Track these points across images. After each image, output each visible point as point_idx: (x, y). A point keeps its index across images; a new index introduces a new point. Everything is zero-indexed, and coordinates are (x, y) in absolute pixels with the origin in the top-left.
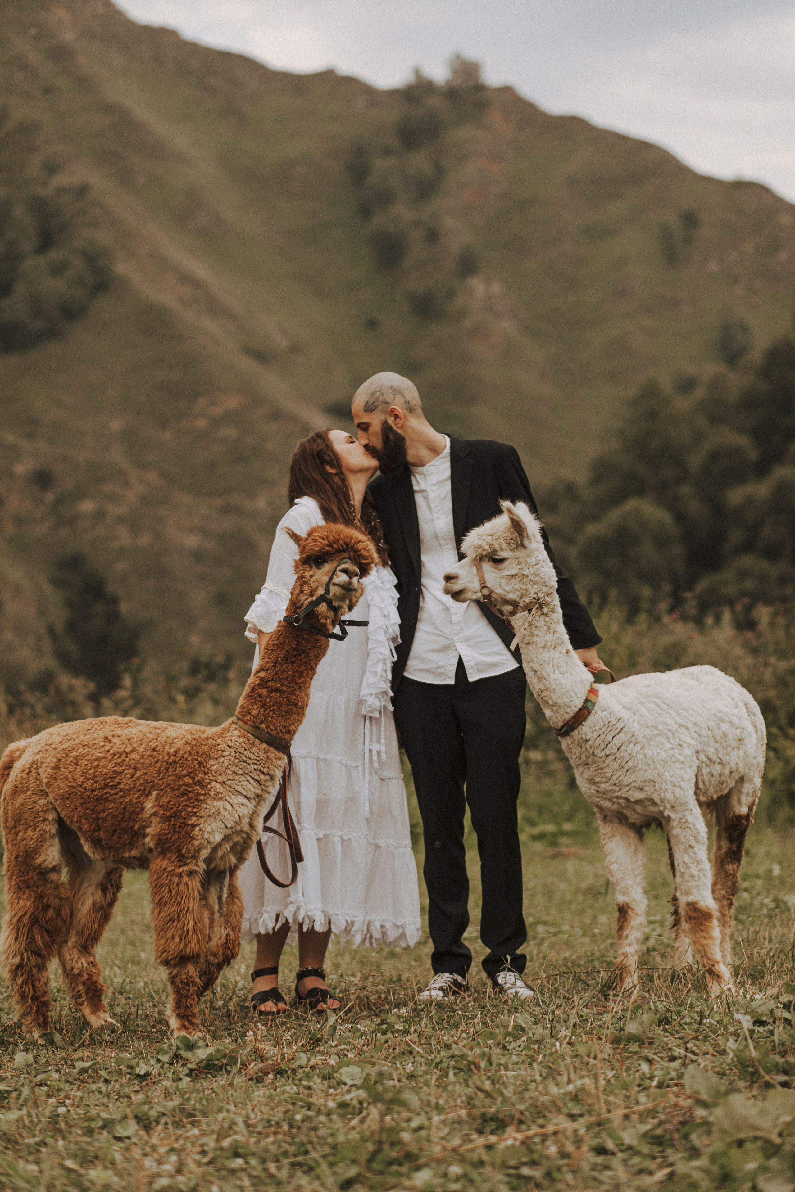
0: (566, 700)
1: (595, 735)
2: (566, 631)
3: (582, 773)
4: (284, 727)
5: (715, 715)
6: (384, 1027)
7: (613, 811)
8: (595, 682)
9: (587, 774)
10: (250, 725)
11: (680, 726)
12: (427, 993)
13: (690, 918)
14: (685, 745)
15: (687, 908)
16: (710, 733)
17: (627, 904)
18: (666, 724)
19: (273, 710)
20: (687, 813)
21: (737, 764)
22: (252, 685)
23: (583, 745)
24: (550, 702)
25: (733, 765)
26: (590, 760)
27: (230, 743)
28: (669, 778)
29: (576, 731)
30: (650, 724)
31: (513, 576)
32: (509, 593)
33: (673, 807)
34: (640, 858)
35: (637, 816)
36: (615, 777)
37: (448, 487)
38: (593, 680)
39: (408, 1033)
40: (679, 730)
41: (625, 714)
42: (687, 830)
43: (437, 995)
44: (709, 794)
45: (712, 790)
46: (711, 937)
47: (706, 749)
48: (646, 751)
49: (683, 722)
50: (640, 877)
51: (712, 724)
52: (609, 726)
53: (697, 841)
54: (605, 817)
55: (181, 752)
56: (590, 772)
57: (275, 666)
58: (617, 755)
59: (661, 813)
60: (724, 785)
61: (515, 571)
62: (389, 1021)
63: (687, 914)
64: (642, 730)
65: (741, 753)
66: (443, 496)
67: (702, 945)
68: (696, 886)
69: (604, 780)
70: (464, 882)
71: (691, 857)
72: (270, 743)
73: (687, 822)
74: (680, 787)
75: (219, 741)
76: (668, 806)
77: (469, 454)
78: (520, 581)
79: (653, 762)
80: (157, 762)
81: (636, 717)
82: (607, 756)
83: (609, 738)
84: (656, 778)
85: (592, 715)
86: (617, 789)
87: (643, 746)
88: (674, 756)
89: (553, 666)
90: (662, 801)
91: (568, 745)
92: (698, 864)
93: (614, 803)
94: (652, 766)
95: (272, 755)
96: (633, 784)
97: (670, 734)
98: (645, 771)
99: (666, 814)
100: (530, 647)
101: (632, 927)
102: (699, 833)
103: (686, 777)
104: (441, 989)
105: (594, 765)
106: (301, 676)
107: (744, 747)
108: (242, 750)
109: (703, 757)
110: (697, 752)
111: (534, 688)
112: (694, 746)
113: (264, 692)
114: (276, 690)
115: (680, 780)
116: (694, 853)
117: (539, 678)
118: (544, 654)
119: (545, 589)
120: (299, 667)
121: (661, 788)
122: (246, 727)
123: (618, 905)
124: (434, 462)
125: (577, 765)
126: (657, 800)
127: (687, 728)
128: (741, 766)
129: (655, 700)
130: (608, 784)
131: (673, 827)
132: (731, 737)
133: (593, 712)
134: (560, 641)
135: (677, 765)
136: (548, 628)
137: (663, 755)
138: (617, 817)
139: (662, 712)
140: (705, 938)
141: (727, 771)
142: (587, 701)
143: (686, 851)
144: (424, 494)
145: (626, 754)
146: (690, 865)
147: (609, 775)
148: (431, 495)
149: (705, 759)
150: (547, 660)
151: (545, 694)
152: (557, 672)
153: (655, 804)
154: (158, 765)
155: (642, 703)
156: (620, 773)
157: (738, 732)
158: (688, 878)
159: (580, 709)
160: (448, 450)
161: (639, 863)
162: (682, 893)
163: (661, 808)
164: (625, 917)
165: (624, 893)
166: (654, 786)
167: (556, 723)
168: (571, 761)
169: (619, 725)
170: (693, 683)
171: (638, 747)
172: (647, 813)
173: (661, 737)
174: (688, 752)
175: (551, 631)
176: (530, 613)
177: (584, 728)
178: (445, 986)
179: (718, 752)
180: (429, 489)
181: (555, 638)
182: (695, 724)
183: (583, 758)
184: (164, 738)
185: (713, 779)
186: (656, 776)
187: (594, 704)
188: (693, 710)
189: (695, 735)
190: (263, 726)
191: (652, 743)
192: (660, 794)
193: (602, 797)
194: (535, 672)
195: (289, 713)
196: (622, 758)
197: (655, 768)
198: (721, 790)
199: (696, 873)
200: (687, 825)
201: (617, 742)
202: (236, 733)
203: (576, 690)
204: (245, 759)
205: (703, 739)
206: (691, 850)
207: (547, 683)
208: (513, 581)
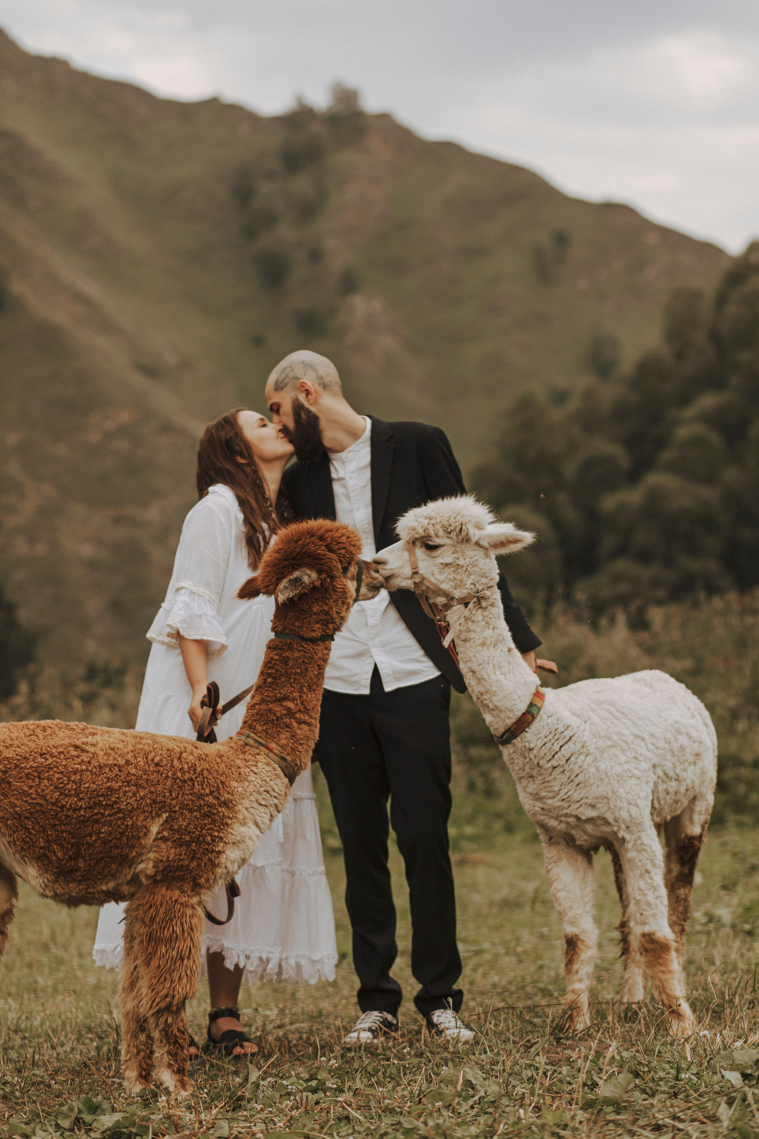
0: (509, 704)
1: (540, 743)
2: (507, 628)
3: (525, 787)
5: (672, 725)
6: (314, 1083)
7: (559, 831)
8: (542, 686)
9: (532, 788)
11: (636, 737)
12: (354, 1035)
13: (645, 951)
14: (641, 758)
15: (643, 940)
16: (667, 746)
17: (576, 935)
18: (621, 734)
20: (643, 834)
21: (693, 782)
23: (527, 755)
24: (491, 706)
25: (689, 782)
26: (535, 772)
28: (624, 795)
29: (519, 739)
30: (603, 734)
31: (447, 565)
32: (442, 582)
33: (628, 827)
34: (589, 883)
35: (586, 837)
36: (563, 792)
37: (367, 474)
38: (539, 682)
39: (341, 1091)
40: (635, 742)
41: (575, 722)
42: (644, 853)
43: (366, 1036)
44: (663, 813)
45: (667, 810)
46: (670, 971)
47: (663, 763)
48: (599, 764)
49: (639, 733)
50: (590, 904)
51: (669, 735)
52: (555, 734)
53: (654, 865)
54: (551, 839)
56: (535, 786)
58: (566, 767)
59: (615, 834)
60: (679, 804)
61: (449, 560)
62: (319, 1078)
63: (643, 946)
64: (594, 740)
65: (698, 770)
66: (363, 485)
67: (661, 981)
68: (654, 915)
69: (551, 795)
70: (390, 911)
71: (647, 883)
73: (642, 844)
74: (637, 805)
76: (623, 826)
77: (391, 437)
78: (454, 571)
79: (607, 776)
81: (587, 726)
82: (555, 768)
83: (556, 747)
84: (610, 795)
85: (537, 721)
86: (566, 805)
87: (596, 759)
88: (630, 771)
89: (494, 666)
90: (616, 821)
91: (509, 755)
92: (655, 890)
93: (561, 822)
94: (606, 781)
96: (584, 801)
97: (624, 746)
98: (598, 786)
99: (620, 835)
100: (467, 645)
101: (582, 961)
102: (655, 856)
103: (643, 794)
104: (370, 1030)
105: (540, 778)
107: (701, 763)
109: (659, 772)
110: (654, 766)
111: (473, 691)
112: (650, 760)
115: (636, 797)
116: (651, 879)
117: (478, 679)
118: (483, 653)
119: (484, 580)
121: (616, 806)
123: (566, 936)
124: (353, 447)
125: (520, 778)
126: (610, 819)
127: (643, 740)
128: (697, 783)
129: (608, 707)
130: (555, 800)
131: (627, 850)
132: (688, 751)
133: (538, 717)
134: (501, 638)
135: (633, 781)
136: (487, 623)
137: (618, 769)
138: (564, 839)
139: (616, 721)
140: (663, 972)
141: (683, 789)
142: (531, 705)
143: (641, 876)
144: (343, 482)
145: (576, 767)
146: (646, 892)
147: (556, 789)
148: (350, 483)
149: (661, 774)
150: (486, 659)
151: (484, 697)
152: (498, 672)
153: (608, 823)
155: (594, 711)
156: (569, 787)
157: (696, 746)
158: (644, 906)
159: (524, 714)
160: (368, 433)
161: (589, 889)
162: (637, 923)
163: (615, 829)
164: (574, 950)
165: (572, 924)
166: (608, 803)
167: (497, 729)
168: (513, 774)
169: (568, 733)
170: (647, 690)
171: (589, 759)
172: (598, 834)
173: (615, 749)
174: (644, 766)
175: (491, 627)
176: (466, 607)
177: (527, 735)
178: (374, 1026)
179: (675, 767)
180: (347, 476)
181: (495, 635)
182: (652, 735)
183: (527, 770)
185: (668, 797)
186: (610, 792)
187: (540, 709)
188: (649, 720)
189: (652, 747)
191: (605, 755)
192: (613, 813)
193: (547, 815)
194: (474, 672)
196: (572, 770)
197: (609, 783)
198: (675, 810)
199: (652, 900)
200: (643, 847)
201: (565, 753)
203: (520, 693)
205: (660, 751)
206: (647, 875)
207: (487, 684)
208: (447, 570)
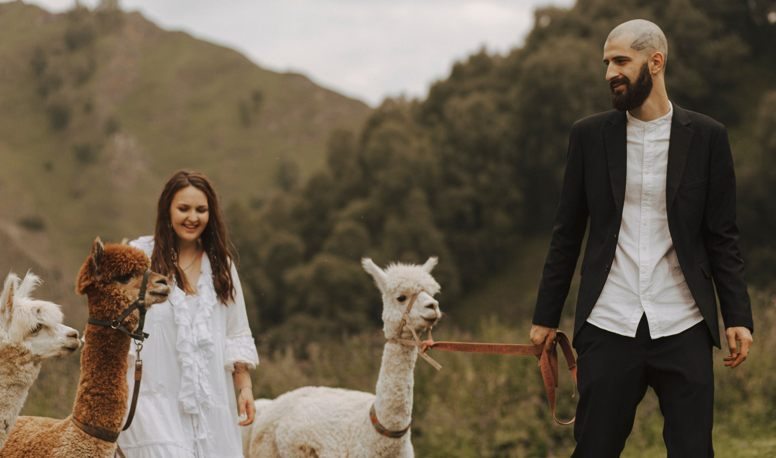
4: (109, 422)
10: (81, 423)
19: (98, 410)
22: (80, 394)
27: (67, 437)
55: (34, 443)
57: (92, 376)
66: (657, 154)
72: (98, 436)
75: (61, 434)
80: (16, 451)
95: (101, 446)
106: (116, 377)
108: (76, 442)
113: (88, 397)
114: (98, 394)
120: (111, 370)
122: (79, 424)
124: (657, 120)
148: (647, 150)
154: (17, 453)
184: (23, 432)
190: (91, 423)
195: (112, 410)
202: (72, 429)
204: (79, 448)
